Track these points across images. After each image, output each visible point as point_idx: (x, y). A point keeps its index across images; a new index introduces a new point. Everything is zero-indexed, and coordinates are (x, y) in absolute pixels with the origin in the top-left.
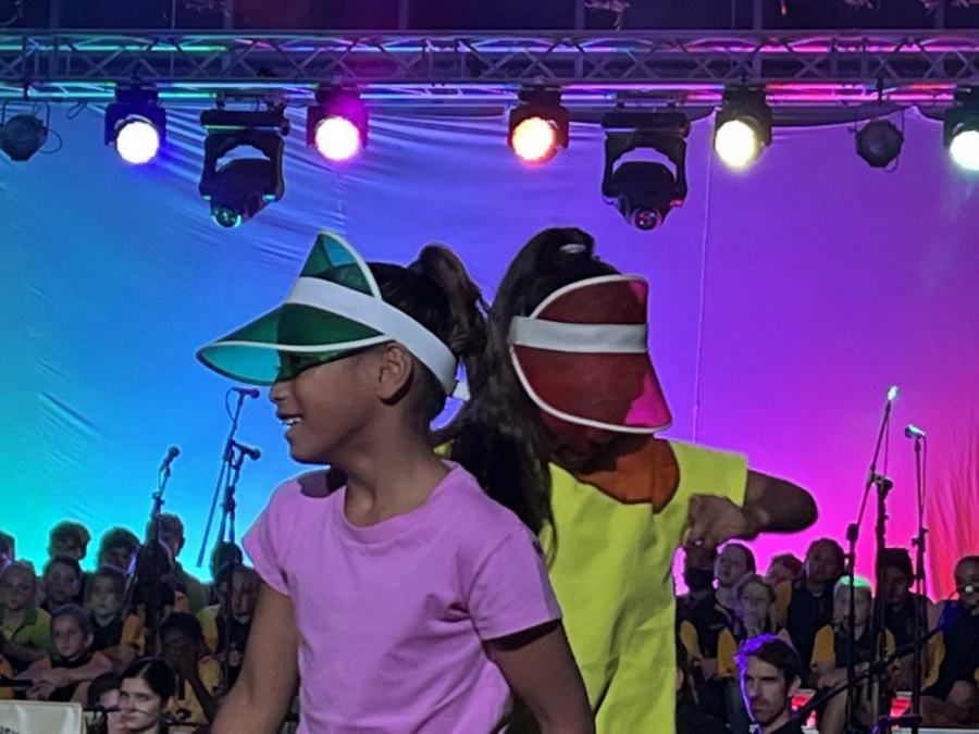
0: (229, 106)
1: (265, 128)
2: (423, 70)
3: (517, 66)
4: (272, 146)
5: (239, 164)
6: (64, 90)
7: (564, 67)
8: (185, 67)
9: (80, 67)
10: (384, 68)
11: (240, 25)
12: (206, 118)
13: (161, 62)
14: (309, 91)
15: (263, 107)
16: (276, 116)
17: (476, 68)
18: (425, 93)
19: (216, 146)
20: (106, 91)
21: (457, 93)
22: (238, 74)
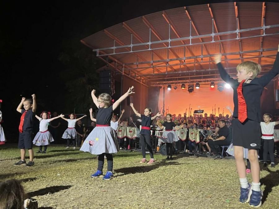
0: (190, 85)
1: (193, 86)
2: (203, 81)
3: (211, 81)
4: (193, 87)
5: (191, 89)
6: (178, 84)
7: (214, 81)
8: (186, 82)
9: (179, 83)
10: (201, 81)
11: (191, 79)
12: (188, 86)
13: (185, 82)
14: (195, 83)
15: (192, 85)
16: (193, 85)
17: (208, 81)
18: (204, 83)
19: (189, 88)
20: (181, 84)
21: (207, 83)
22: (190, 83)
